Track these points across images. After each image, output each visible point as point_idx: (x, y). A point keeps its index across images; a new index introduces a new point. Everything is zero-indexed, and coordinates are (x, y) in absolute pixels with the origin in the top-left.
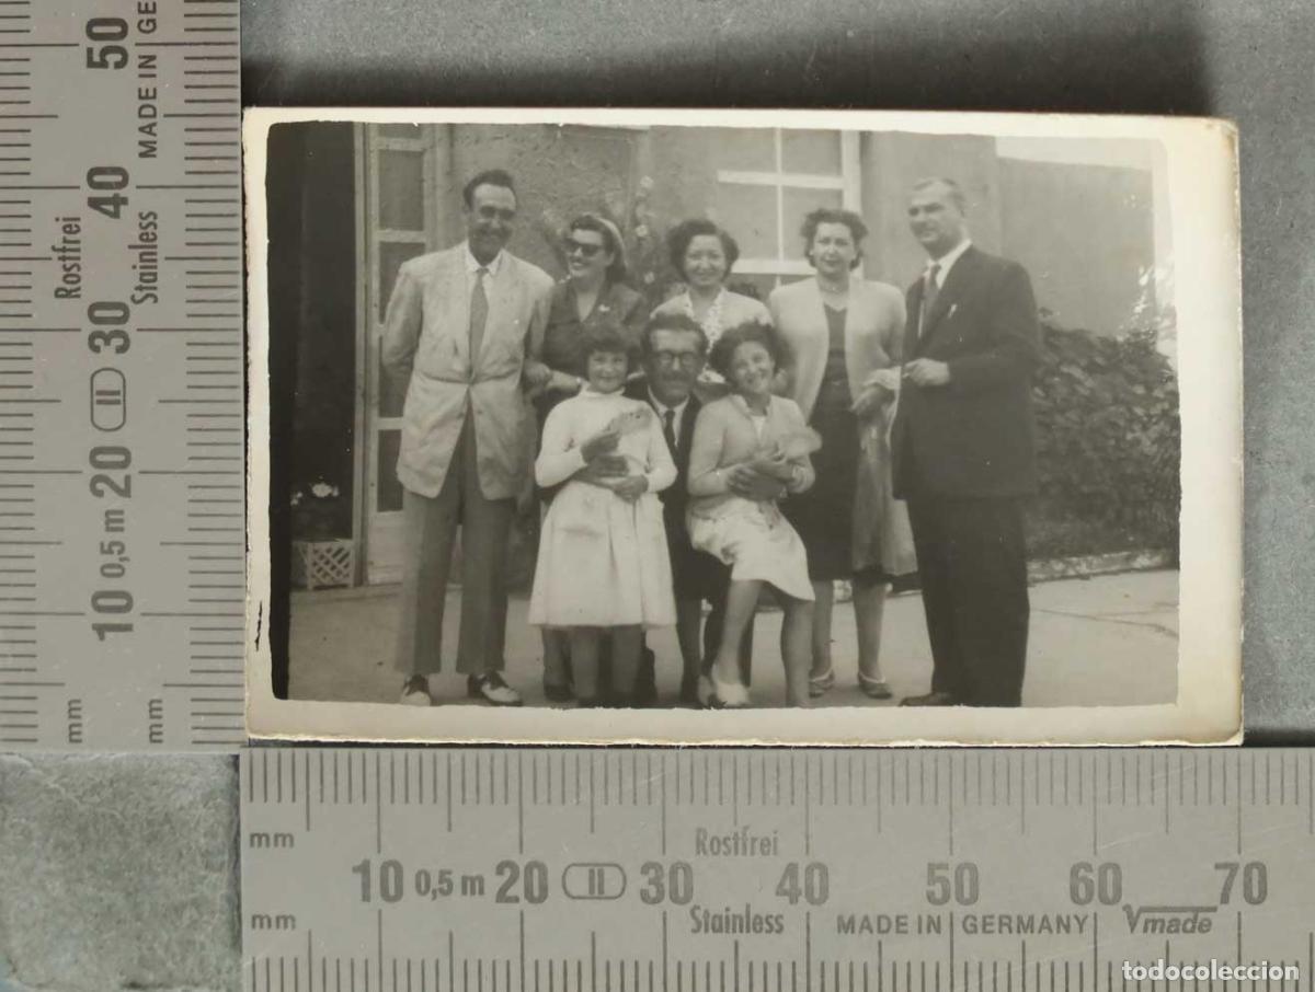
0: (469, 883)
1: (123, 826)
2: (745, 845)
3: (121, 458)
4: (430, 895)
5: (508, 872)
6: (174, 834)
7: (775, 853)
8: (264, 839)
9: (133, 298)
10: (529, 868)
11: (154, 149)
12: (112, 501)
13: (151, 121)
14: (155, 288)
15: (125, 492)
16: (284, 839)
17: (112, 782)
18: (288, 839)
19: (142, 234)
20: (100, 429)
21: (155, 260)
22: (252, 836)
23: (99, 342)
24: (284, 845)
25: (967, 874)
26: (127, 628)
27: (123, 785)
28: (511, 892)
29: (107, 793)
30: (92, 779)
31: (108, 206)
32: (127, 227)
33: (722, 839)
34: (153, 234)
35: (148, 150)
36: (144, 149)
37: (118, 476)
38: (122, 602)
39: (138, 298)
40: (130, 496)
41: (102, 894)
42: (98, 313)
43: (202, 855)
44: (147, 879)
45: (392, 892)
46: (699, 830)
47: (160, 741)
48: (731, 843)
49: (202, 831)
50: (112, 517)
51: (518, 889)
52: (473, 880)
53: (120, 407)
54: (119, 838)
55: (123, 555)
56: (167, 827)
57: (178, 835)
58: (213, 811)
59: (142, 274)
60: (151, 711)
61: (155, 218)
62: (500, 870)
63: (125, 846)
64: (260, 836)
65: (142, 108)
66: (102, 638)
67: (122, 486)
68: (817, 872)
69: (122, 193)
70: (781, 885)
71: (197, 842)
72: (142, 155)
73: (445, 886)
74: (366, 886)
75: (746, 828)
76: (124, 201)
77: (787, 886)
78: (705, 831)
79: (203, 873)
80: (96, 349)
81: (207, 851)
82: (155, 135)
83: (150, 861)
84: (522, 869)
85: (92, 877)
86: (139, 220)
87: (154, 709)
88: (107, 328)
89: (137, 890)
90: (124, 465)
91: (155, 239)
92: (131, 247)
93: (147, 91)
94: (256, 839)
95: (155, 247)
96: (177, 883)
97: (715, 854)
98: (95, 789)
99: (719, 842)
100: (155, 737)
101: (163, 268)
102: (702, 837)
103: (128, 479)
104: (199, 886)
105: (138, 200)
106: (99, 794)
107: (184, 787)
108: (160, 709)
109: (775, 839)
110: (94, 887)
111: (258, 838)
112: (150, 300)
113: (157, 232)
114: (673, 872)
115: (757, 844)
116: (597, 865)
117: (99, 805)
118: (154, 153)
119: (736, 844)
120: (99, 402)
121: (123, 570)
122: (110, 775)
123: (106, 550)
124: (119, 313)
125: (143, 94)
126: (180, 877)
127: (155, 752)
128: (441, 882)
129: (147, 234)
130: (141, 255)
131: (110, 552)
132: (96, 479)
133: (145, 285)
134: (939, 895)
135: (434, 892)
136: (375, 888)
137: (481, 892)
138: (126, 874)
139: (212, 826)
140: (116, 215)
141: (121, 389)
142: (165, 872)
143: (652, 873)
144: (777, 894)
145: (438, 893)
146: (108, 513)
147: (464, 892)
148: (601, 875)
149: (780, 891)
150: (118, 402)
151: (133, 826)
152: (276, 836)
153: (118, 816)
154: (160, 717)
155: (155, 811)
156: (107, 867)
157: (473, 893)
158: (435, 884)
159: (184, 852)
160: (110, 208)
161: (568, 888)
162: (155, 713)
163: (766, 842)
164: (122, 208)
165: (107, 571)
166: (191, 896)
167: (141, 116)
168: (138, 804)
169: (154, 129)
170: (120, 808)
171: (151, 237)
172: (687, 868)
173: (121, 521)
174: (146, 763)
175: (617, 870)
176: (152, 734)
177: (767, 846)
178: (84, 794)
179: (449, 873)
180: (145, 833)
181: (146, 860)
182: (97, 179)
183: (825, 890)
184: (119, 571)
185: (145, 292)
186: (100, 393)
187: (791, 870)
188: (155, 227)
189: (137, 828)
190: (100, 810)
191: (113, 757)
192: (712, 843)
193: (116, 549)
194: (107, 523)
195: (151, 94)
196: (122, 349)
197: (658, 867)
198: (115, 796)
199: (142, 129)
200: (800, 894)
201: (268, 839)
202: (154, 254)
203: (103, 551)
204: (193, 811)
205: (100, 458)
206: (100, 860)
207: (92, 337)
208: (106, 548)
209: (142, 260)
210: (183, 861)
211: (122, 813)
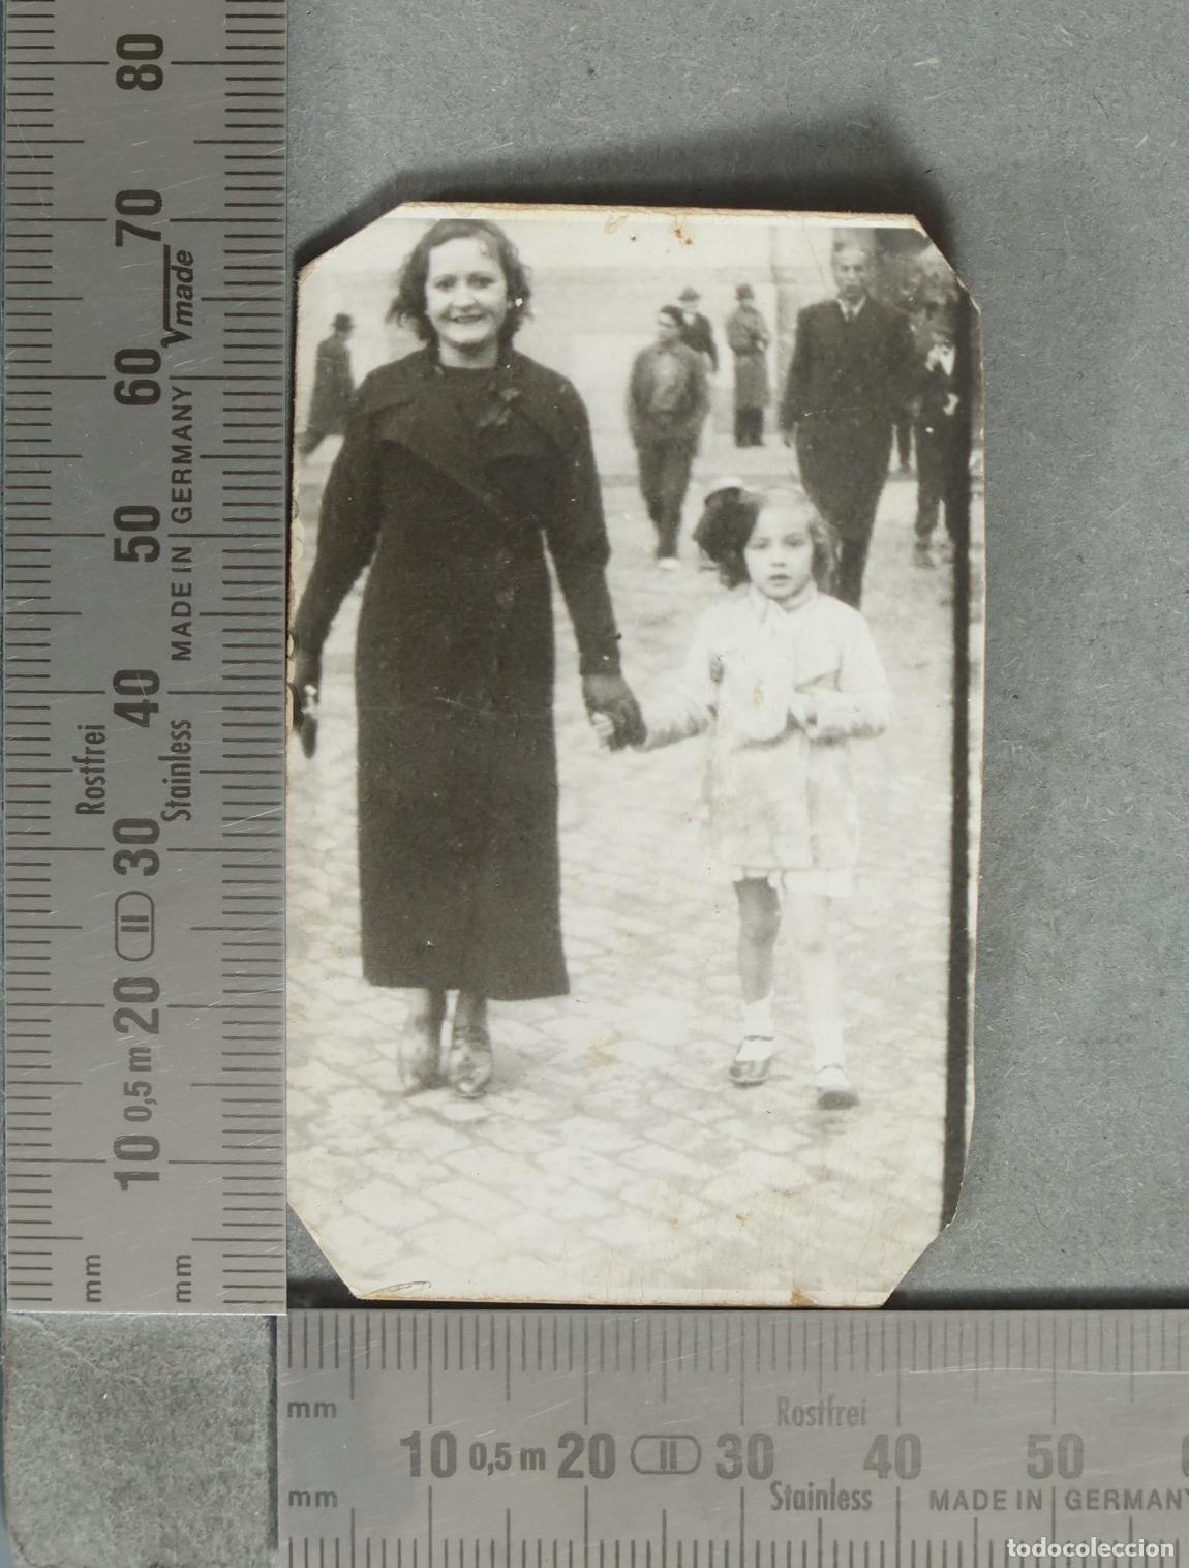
0: (528, 1456)
1: (145, 1393)
2: (830, 1415)
3: (149, 990)
4: (486, 1470)
5: (571, 1444)
6: (200, 1402)
7: (863, 1423)
8: (303, 1408)
9: (163, 813)
10: (596, 1439)
11: (189, 651)
12: (136, 1037)
13: (182, 620)
14: (188, 804)
15: (153, 1027)
16: (326, 1409)
17: (132, 1345)
18: (330, 1409)
19: (175, 744)
20: (126, 958)
21: (188, 774)
22: (290, 1406)
23: (125, 863)
24: (325, 1415)
25: (1071, 1445)
26: (154, 1177)
27: (145, 1348)
28: (573, 1467)
29: (127, 1357)
30: (111, 1343)
31: (138, 712)
32: (157, 736)
33: (805, 1406)
34: (186, 744)
35: (182, 652)
36: (177, 651)
37: (144, 1010)
38: (148, 1148)
39: (168, 815)
40: (157, 1032)
41: (121, 1467)
42: (124, 831)
43: (231, 1425)
44: (171, 1450)
45: (444, 1466)
46: (780, 1399)
47: (188, 1301)
48: (816, 1413)
49: (231, 1399)
50: (136, 1054)
51: (582, 1463)
52: (533, 1453)
53: (148, 935)
54: (139, 1406)
55: (149, 1097)
56: (193, 1394)
57: (204, 1403)
58: (242, 1376)
59: (174, 789)
60: (179, 1266)
61: (189, 726)
62: (562, 1443)
63: (147, 1415)
64: (299, 1406)
65: (176, 604)
66: (125, 1187)
67: (148, 1019)
68: (908, 1444)
69: (153, 699)
70: (869, 1458)
71: (225, 1410)
72: (175, 657)
73: (502, 1460)
74: (415, 1460)
75: (831, 1398)
76: (155, 708)
77: (876, 1460)
78: (787, 1400)
79: (231, 1444)
80: (121, 870)
81: (235, 1420)
82: (190, 635)
83: (173, 1431)
84: (587, 1442)
85: (110, 1448)
86: (172, 729)
87: (182, 1265)
88: (134, 848)
89: (159, 1464)
90: (153, 997)
91: (189, 749)
92: (161, 758)
93: (181, 586)
94: (294, 1408)
95: (188, 759)
96: (203, 1455)
97: (799, 1425)
98: (115, 1352)
99: (802, 1413)
100: (182, 1296)
101: (197, 781)
102: (783, 1406)
103: (155, 1013)
104: (227, 1459)
105: (170, 708)
106: (117, 1358)
107: (213, 1351)
108: (189, 1266)
109: (864, 1410)
110: (112, 1459)
111: (297, 1407)
112: (184, 816)
113: (191, 742)
114: (752, 1444)
115: (844, 1414)
116: (670, 1437)
117: (115, 1370)
118: (188, 655)
119: (821, 1415)
120: (125, 929)
121: (149, 1112)
122: (129, 1338)
123: (130, 1091)
124: (147, 831)
125: (177, 591)
126: (207, 1447)
127: (181, 1313)
128: (497, 1456)
129: (180, 744)
130: (174, 767)
131: (136, 1094)
132: (121, 1013)
133: (176, 800)
134: (1040, 1468)
135: (491, 1466)
136: (426, 1463)
137: (542, 1467)
138: (148, 1446)
139: (242, 1394)
140: (145, 723)
141: (147, 913)
142: (190, 1443)
143: (729, 1445)
144: (866, 1468)
145: (495, 1468)
146: (133, 1051)
147: (523, 1467)
148: (673, 1448)
149: (868, 1465)
150: (144, 929)
151: (155, 1393)
152: (317, 1406)
153: (139, 1382)
154: (189, 1274)
155: (181, 1375)
156: (127, 1438)
157: (533, 1467)
158: (491, 1458)
159: (212, 1421)
160: (139, 716)
161: (638, 1464)
162: (182, 1270)
163: (853, 1412)
164: (152, 714)
165: (131, 1114)
166: (218, 1469)
167: (174, 614)
168: (161, 1369)
169: (189, 630)
170: (141, 1374)
171: (184, 748)
172: (767, 1441)
173: (148, 1059)
174: (169, 1325)
175: (691, 1443)
176: (180, 1292)
177: (857, 1416)
178: (102, 1359)
179: (508, 1445)
180: (168, 1402)
181: (169, 1429)
182: (124, 683)
183: (917, 1463)
184: (144, 1114)
185: (177, 808)
186: (125, 919)
187: (880, 1442)
188: (189, 738)
189: (160, 1395)
190: (117, 1376)
191: (133, 1318)
192: (794, 1412)
193: (141, 1090)
194: (132, 1062)
195: (186, 590)
196: (151, 871)
197: (734, 1438)
198: (135, 1361)
199: (175, 629)
200: (890, 1467)
201: (307, 1410)
202: (188, 766)
203: (127, 1093)
204: (222, 1377)
205: (125, 990)
206: (117, 1430)
207: (118, 857)
208: (130, 1089)
209: (173, 773)
210: (211, 1431)
211: (143, 1378)
